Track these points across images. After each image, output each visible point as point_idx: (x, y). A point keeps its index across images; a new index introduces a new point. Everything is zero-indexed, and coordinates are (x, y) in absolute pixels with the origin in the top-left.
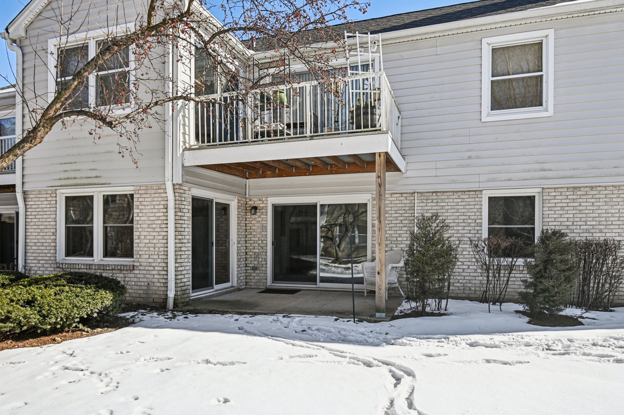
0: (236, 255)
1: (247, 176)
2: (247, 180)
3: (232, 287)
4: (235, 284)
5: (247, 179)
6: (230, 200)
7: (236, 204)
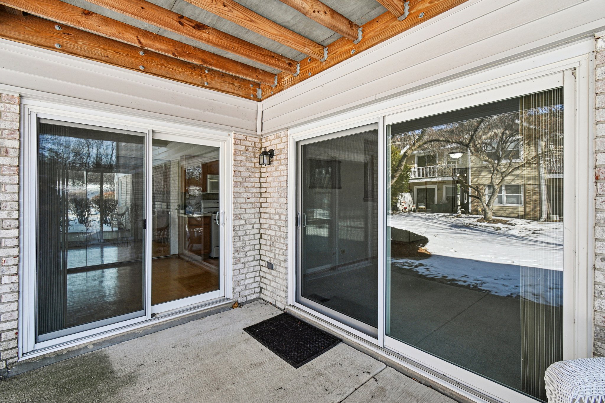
0: (231, 240)
1: (260, 97)
2: (260, 104)
3: (224, 299)
4: (229, 294)
5: (260, 100)
6: (219, 141)
7: (232, 147)
